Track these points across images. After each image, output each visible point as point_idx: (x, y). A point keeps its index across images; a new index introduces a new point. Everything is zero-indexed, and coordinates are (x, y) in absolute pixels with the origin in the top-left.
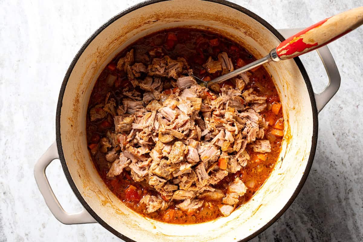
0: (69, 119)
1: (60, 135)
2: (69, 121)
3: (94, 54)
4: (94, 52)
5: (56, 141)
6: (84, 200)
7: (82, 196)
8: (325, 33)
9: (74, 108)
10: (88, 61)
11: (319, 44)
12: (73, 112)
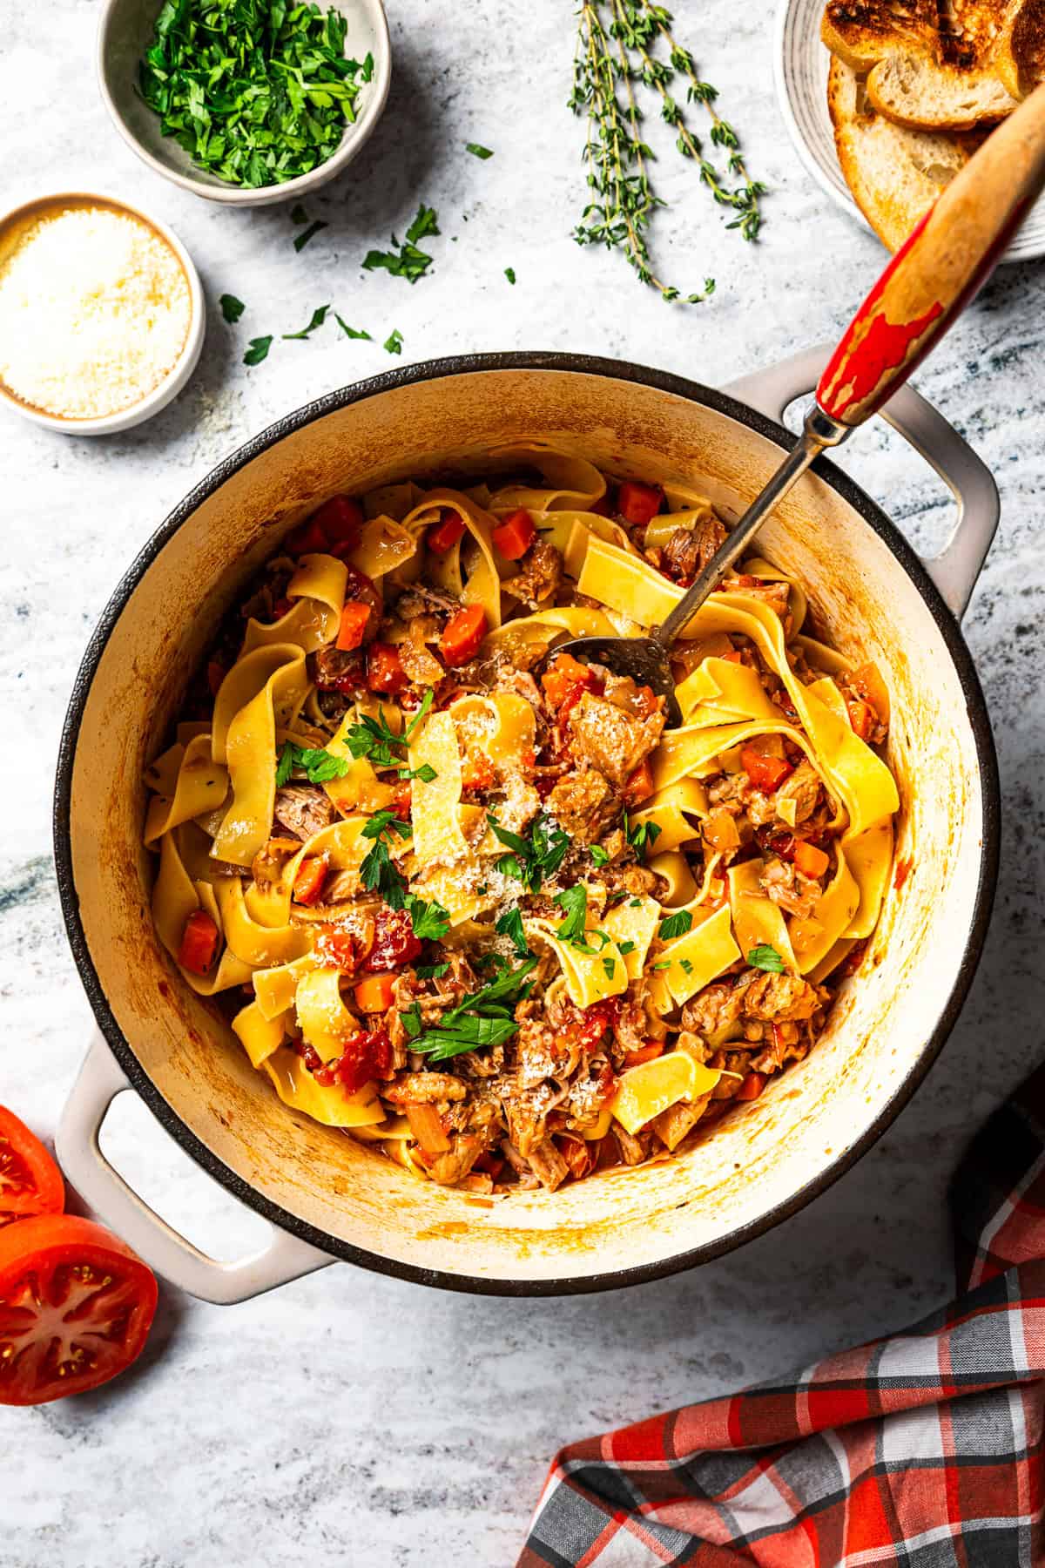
0: (121, 938)
1: (106, 1004)
2: (122, 946)
3: (129, 687)
4: (128, 683)
5: (100, 1032)
6: (263, 1198)
7: (252, 1186)
8: (946, 256)
9: (123, 896)
10: (119, 720)
11: (946, 305)
12: (125, 910)
